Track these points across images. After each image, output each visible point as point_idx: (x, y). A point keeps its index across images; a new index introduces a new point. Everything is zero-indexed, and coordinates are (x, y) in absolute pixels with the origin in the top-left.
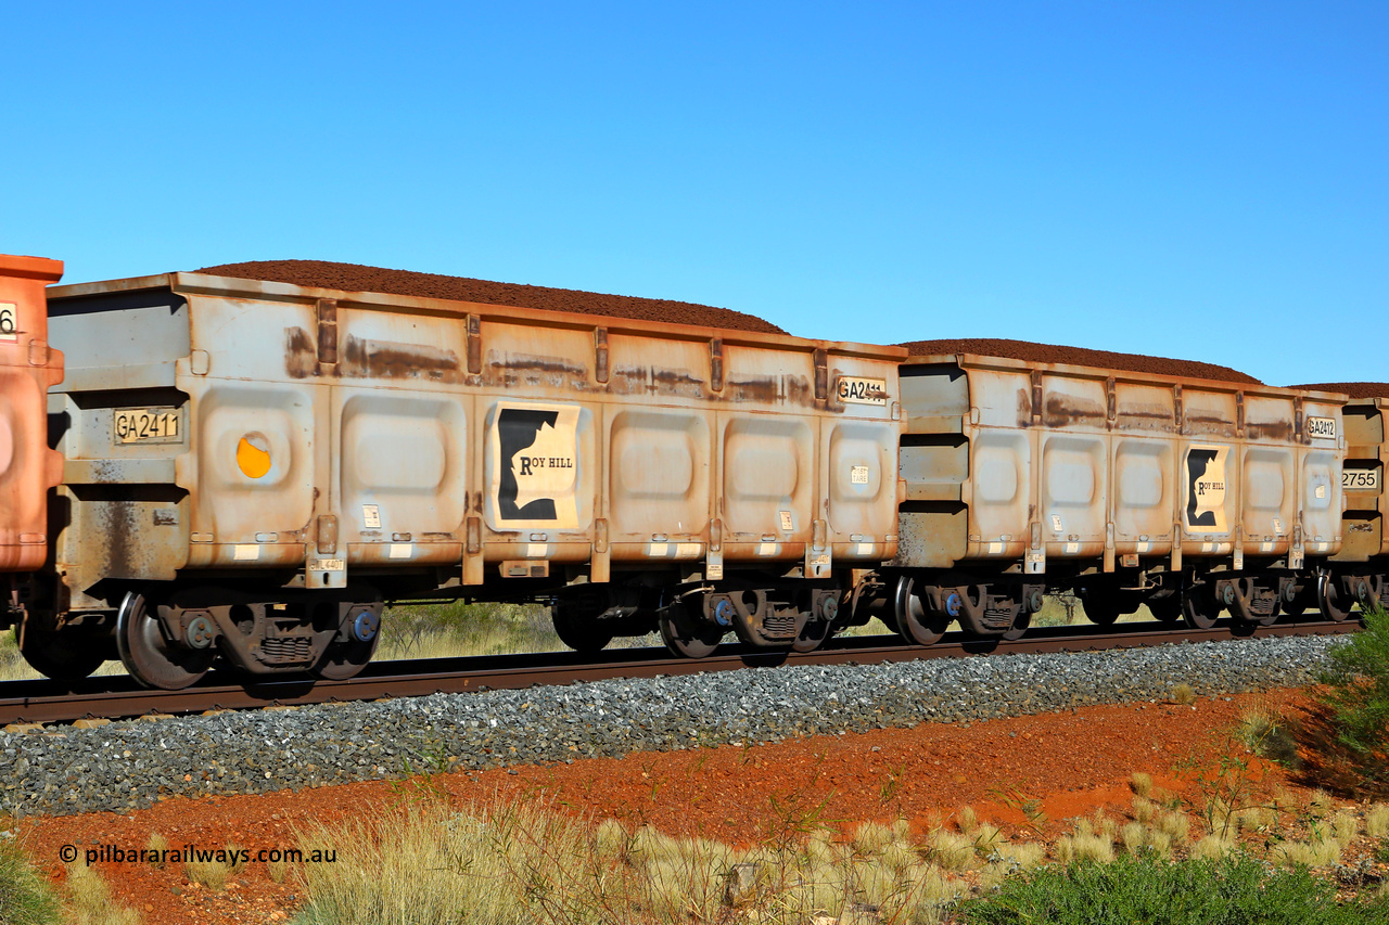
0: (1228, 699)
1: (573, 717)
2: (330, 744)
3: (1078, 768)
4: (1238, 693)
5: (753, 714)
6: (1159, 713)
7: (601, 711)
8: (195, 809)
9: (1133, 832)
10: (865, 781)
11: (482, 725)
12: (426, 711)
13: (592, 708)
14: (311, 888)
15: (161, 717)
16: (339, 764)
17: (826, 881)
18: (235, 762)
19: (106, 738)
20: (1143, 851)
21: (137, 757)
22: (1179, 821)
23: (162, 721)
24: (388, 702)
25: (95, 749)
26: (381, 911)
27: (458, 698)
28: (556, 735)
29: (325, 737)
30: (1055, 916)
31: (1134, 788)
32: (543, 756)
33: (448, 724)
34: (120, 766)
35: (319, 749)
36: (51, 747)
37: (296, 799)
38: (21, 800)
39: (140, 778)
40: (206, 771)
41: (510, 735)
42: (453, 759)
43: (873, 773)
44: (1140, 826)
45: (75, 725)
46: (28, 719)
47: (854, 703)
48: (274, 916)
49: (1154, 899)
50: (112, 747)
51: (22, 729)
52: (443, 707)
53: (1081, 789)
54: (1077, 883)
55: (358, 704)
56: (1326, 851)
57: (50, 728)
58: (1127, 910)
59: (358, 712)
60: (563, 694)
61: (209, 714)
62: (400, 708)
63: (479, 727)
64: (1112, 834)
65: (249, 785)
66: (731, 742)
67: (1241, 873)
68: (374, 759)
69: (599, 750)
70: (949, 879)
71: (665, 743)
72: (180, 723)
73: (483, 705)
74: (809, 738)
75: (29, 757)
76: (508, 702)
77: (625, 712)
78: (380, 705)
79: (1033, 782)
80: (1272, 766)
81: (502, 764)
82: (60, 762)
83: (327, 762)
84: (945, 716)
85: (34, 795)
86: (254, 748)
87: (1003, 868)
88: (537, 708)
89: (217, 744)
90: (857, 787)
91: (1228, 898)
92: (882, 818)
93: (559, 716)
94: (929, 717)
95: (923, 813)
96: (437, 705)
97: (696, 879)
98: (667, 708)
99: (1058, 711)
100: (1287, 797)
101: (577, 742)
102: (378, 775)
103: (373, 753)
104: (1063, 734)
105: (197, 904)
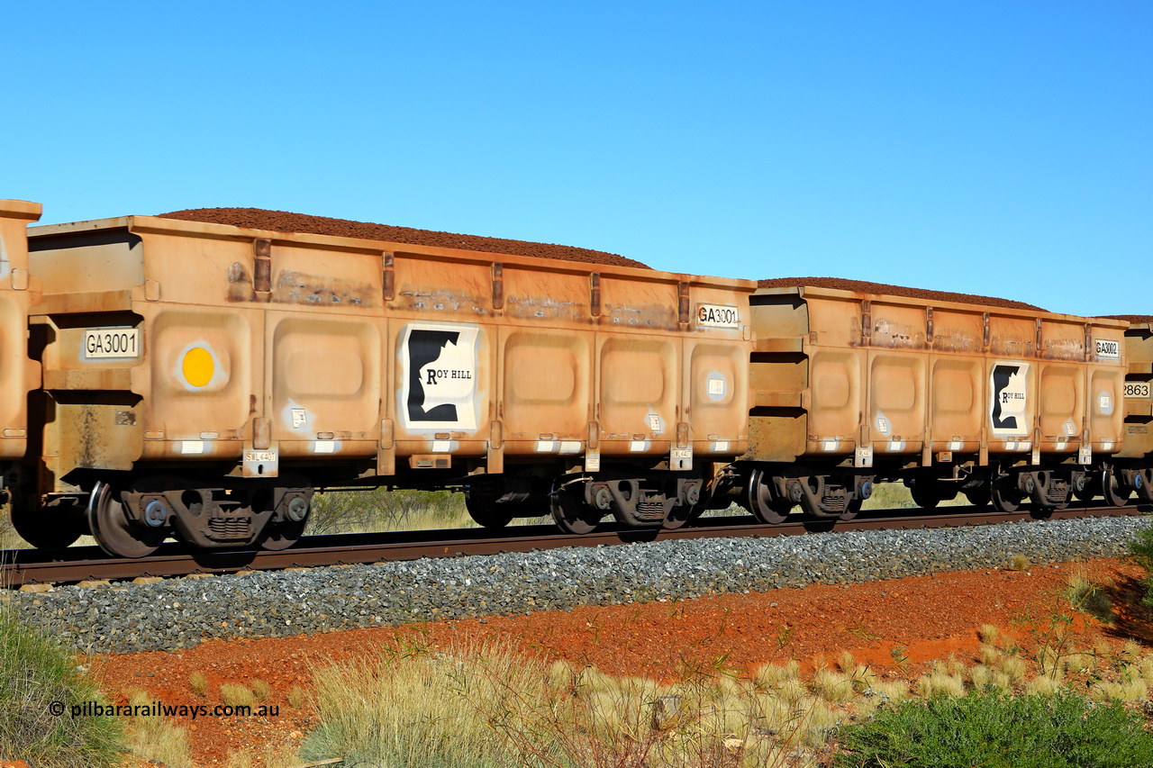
0: (1057, 567)
1: (532, 578)
2: (338, 598)
3: (935, 621)
4: (1064, 561)
5: (675, 576)
6: (1001, 577)
7: (554, 574)
8: (230, 649)
9: (980, 673)
10: (764, 631)
11: (459, 584)
12: (414, 572)
13: (547, 570)
14: (323, 712)
15: (203, 576)
16: (345, 614)
17: (734, 710)
18: (262, 612)
19: (159, 592)
20: (988, 688)
21: (184, 608)
22: (1017, 665)
23: (204, 579)
24: (384, 565)
25: (151, 602)
26: (378, 731)
27: (440, 562)
28: (517, 592)
29: (334, 592)
30: (918, 739)
31: (980, 637)
32: (507, 609)
33: (431, 583)
34: (171, 614)
35: (329, 602)
36: (116, 599)
37: (310, 641)
38: (92, 641)
39: (187, 624)
40: (238, 619)
41: (481, 592)
42: (435, 610)
43: (772, 624)
44: (985, 669)
45: (135, 582)
46: (98, 576)
47: (756, 568)
48: (293, 734)
49: (998, 726)
50: (164, 599)
51: (93, 585)
52: (428, 570)
53: (938, 638)
54: (935, 713)
55: (360, 567)
56: (1135, 690)
57: (116, 584)
58: (977, 735)
59: (359, 572)
60: (523, 559)
61: (241, 573)
62: (393, 569)
63: (457, 585)
64: (962, 674)
65: (273, 630)
66: (658, 599)
67: (1068, 706)
68: (373, 611)
69: (552, 605)
70: (833, 710)
71: (604, 599)
72: (218, 581)
73: (459, 568)
74: (720, 596)
75: (99, 607)
76: (480, 565)
77: (573, 574)
78: (377, 567)
79: (899, 632)
80: (1093, 619)
81: (475, 615)
82: (123, 611)
83: (335, 612)
84: (829, 579)
85: (102, 637)
86: (277, 601)
87: (876, 701)
88: (503, 570)
89: (248, 598)
90: (758, 635)
91: (1057, 725)
92: (779, 660)
93: (521, 577)
94: (816, 579)
95: (812, 657)
96: (423, 567)
97: (631, 708)
98: (606, 571)
99: (920, 576)
100: (1103, 645)
101: (534, 598)
102: (376, 623)
103: (372, 605)
104: (924, 594)
105: (232, 725)
